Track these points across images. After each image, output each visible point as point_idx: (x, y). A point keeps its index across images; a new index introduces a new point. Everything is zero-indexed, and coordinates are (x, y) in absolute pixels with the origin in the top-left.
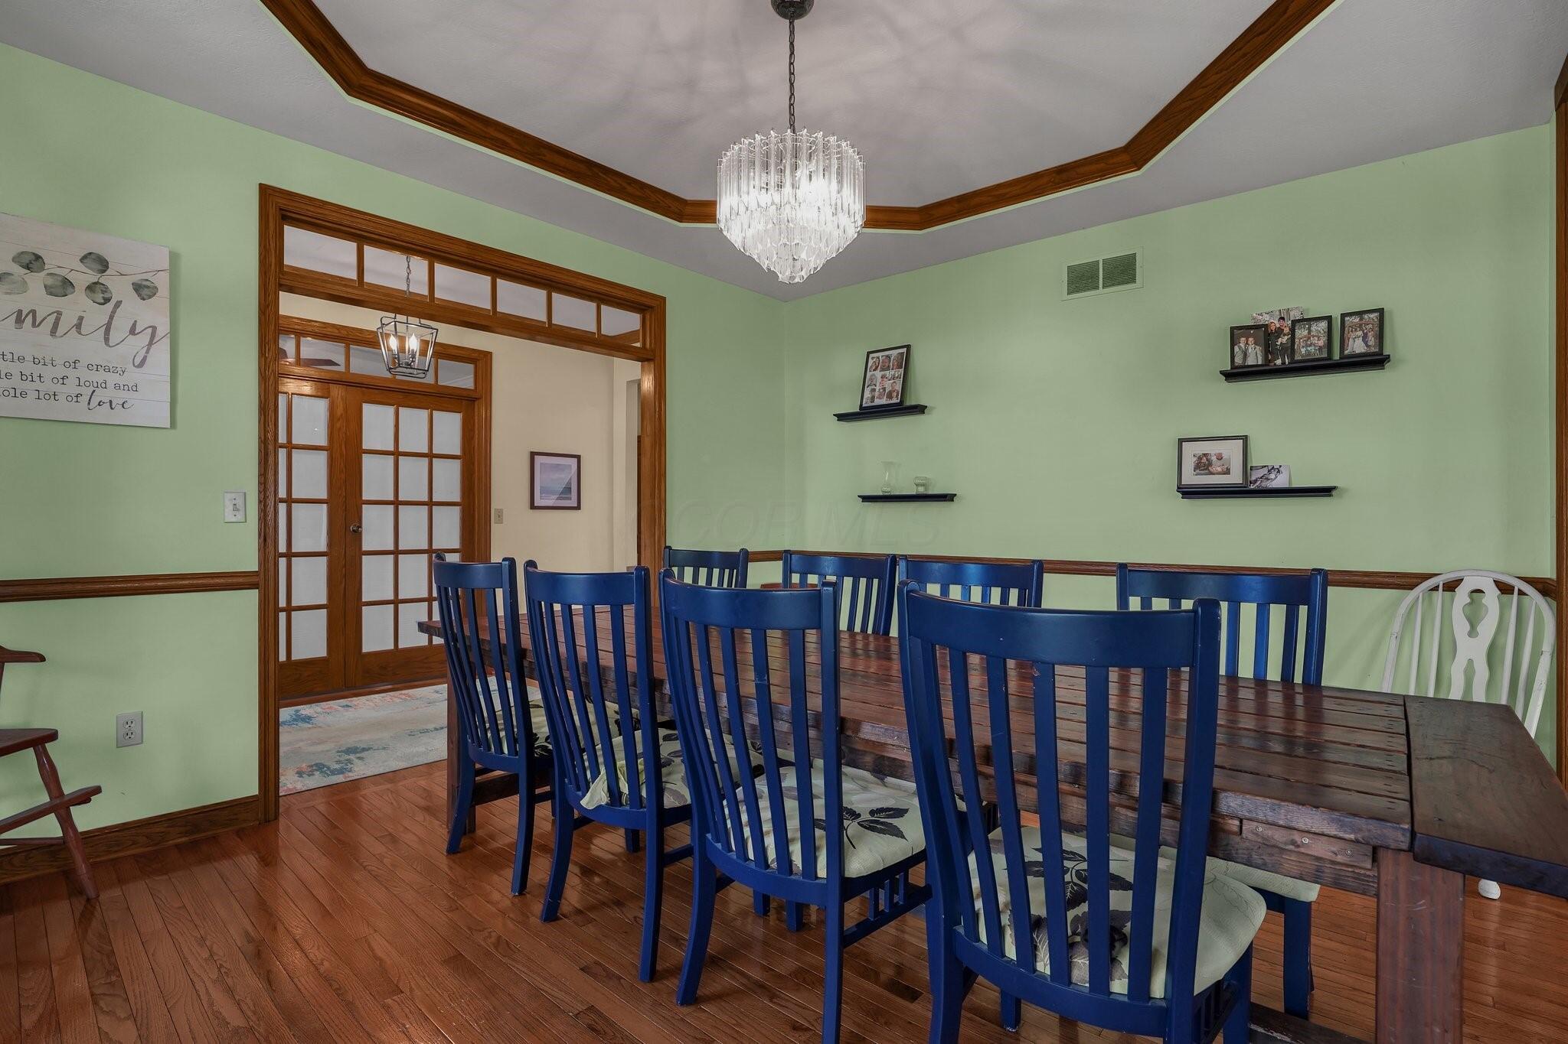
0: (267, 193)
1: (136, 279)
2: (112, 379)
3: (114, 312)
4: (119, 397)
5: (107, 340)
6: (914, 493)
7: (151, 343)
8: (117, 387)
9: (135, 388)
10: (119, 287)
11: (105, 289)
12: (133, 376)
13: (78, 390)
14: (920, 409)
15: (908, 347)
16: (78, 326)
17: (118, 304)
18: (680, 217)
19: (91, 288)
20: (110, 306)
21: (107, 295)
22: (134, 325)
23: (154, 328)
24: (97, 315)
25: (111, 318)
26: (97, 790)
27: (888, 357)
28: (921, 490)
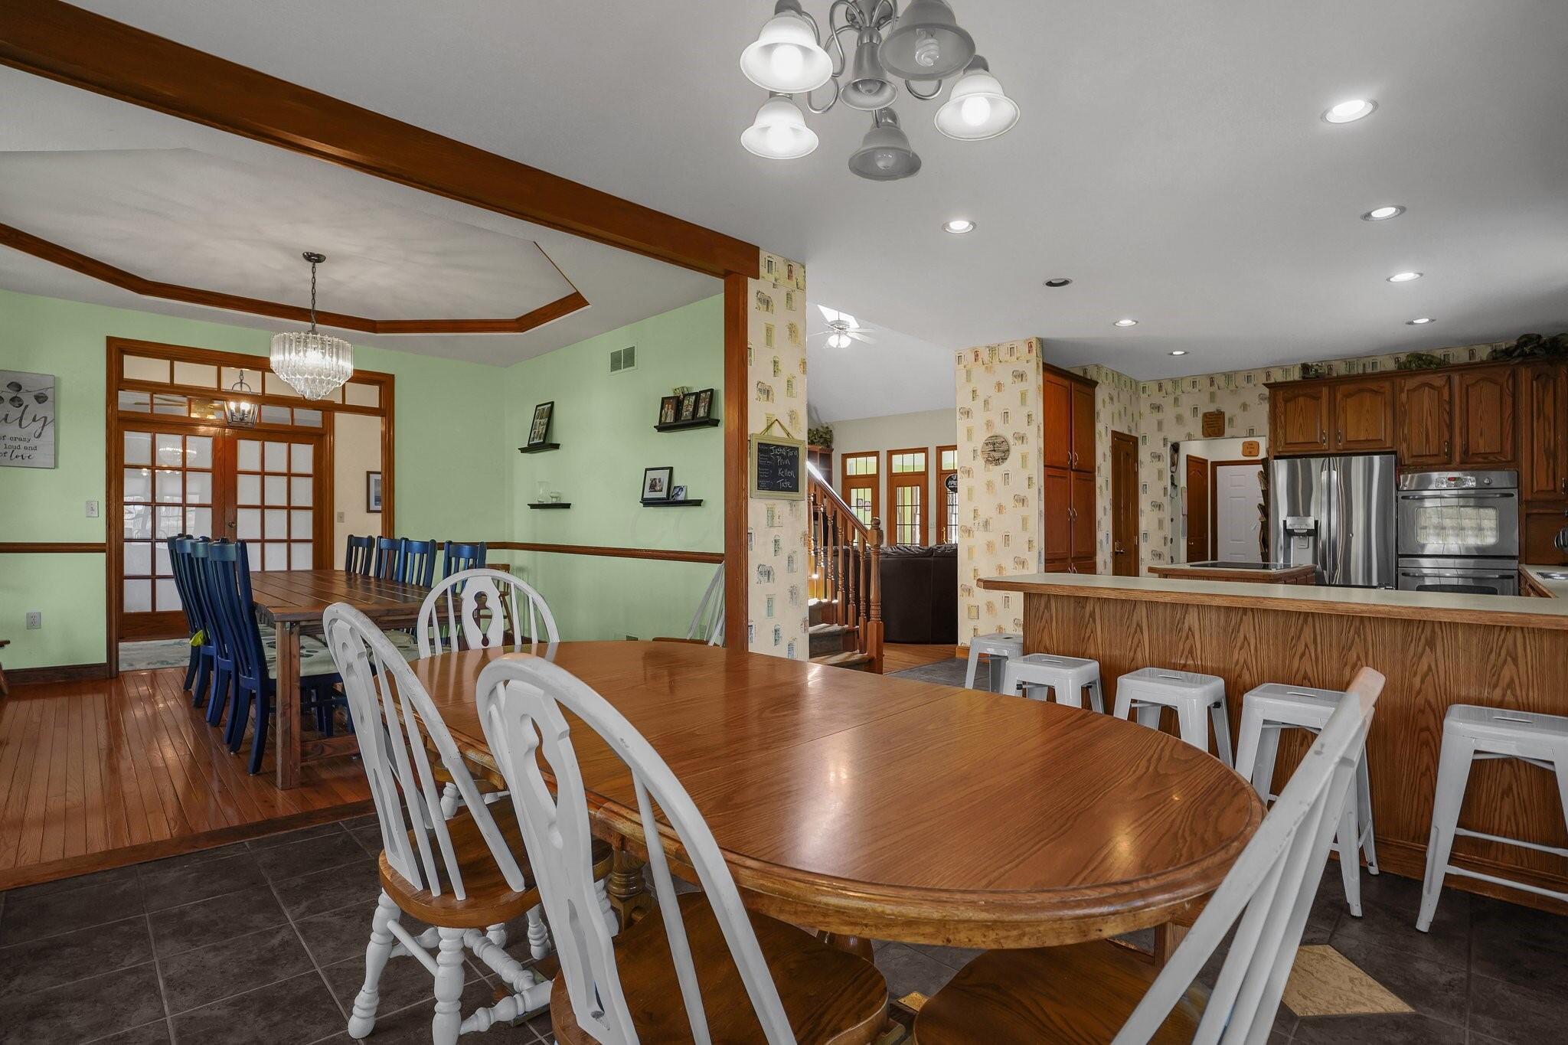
0: (110, 341)
1: (36, 393)
2: (23, 444)
3: (24, 411)
4: (27, 453)
5: (20, 425)
6: (550, 503)
7: (44, 425)
8: (26, 448)
9: (35, 448)
10: (28, 399)
11: (20, 400)
12: (34, 442)
13: (5, 450)
14: (556, 446)
15: (552, 403)
16: (6, 419)
17: (27, 406)
18: (375, 331)
19: (13, 400)
20: (23, 407)
21: (20, 403)
22: (35, 416)
23: (46, 418)
24: (16, 413)
25: (23, 413)
26: (8, 642)
27: (544, 409)
28: (554, 501)
